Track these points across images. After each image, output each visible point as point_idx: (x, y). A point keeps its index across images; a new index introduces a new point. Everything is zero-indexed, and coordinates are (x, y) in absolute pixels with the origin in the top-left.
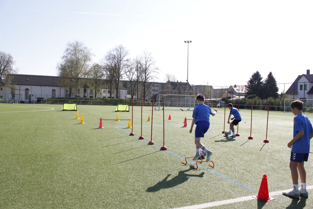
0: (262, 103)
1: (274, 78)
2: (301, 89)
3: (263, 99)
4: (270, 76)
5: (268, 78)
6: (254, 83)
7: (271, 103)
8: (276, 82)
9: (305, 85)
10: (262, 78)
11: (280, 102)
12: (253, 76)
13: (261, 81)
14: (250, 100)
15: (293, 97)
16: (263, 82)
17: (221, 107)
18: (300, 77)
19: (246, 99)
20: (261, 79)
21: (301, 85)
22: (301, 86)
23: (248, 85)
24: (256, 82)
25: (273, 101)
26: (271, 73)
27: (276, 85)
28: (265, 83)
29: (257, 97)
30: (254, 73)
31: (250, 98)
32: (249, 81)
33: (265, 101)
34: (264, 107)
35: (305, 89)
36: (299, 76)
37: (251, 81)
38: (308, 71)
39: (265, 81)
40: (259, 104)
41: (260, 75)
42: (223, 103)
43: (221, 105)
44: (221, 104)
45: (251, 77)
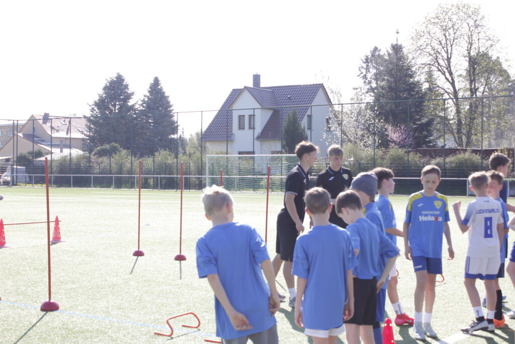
0: (141, 168)
1: (166, 94)
2: (241, 127)
3: (141, 156)
4: (156, 89)
5: (148, 94)
6: (109, 108)
7: (167, 169)
8: (171, 106)
9: (252, 117)
10: (132, 94)
11: (192, 165)
12: (105, 88)
13: (130, 104)
14: (105, 160)
15: (225, 150)
16: (137, 106)
17: (13, 185)
18: (236, 94)
19: (93, 158)
20: (129, 97)
21: (240, 116)
22: (241, 118)
23: (92, 116)
24: (115, 105)
25: (171, 160)
26: (156, 82)
27: (172, 116)
28: (141, 108)
29: (124, 152)
30: (109, 80)
31: (102, 153)
32: (96, 104)
33: (148, 162)
34: (146, 179)
35: (252, 127)
36: (234, 90)
37: (101, 104)
38: (257, 78)
39: (140, 102)
40: (131, 171)
41: (126, 86)
42: (22, 172)
43: (13, 177)
44: (12, 173)
45: (101, 92)
